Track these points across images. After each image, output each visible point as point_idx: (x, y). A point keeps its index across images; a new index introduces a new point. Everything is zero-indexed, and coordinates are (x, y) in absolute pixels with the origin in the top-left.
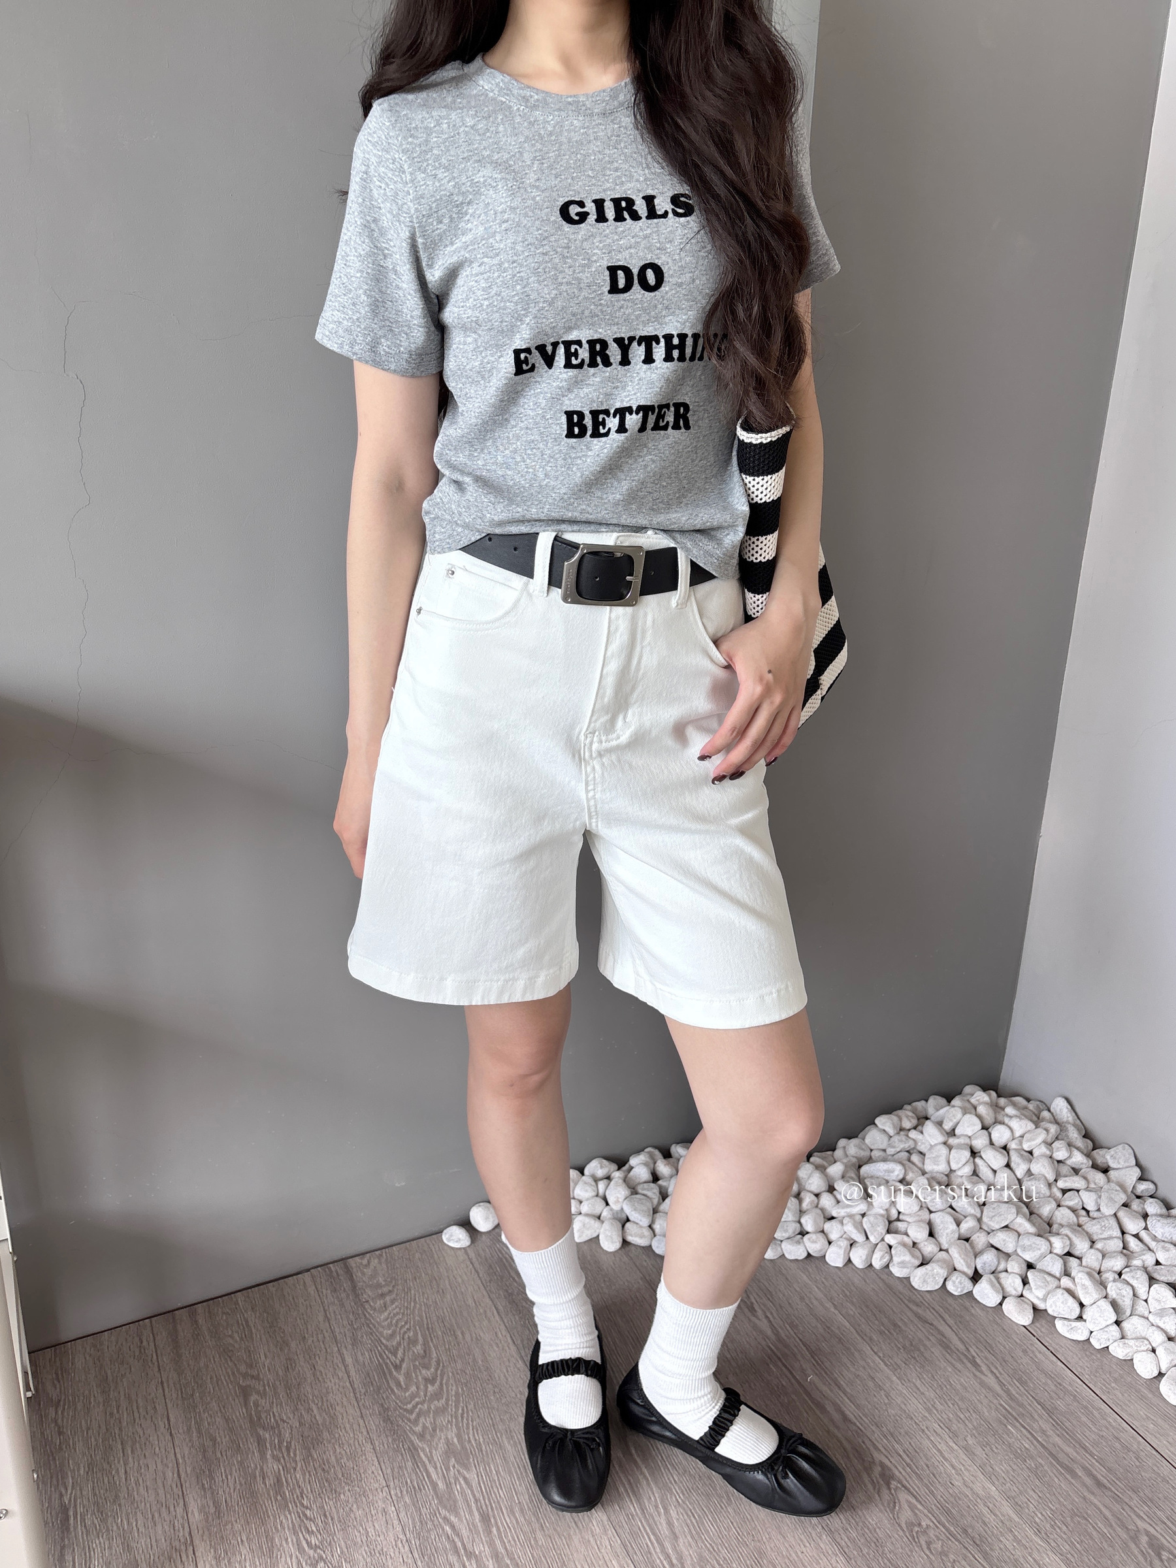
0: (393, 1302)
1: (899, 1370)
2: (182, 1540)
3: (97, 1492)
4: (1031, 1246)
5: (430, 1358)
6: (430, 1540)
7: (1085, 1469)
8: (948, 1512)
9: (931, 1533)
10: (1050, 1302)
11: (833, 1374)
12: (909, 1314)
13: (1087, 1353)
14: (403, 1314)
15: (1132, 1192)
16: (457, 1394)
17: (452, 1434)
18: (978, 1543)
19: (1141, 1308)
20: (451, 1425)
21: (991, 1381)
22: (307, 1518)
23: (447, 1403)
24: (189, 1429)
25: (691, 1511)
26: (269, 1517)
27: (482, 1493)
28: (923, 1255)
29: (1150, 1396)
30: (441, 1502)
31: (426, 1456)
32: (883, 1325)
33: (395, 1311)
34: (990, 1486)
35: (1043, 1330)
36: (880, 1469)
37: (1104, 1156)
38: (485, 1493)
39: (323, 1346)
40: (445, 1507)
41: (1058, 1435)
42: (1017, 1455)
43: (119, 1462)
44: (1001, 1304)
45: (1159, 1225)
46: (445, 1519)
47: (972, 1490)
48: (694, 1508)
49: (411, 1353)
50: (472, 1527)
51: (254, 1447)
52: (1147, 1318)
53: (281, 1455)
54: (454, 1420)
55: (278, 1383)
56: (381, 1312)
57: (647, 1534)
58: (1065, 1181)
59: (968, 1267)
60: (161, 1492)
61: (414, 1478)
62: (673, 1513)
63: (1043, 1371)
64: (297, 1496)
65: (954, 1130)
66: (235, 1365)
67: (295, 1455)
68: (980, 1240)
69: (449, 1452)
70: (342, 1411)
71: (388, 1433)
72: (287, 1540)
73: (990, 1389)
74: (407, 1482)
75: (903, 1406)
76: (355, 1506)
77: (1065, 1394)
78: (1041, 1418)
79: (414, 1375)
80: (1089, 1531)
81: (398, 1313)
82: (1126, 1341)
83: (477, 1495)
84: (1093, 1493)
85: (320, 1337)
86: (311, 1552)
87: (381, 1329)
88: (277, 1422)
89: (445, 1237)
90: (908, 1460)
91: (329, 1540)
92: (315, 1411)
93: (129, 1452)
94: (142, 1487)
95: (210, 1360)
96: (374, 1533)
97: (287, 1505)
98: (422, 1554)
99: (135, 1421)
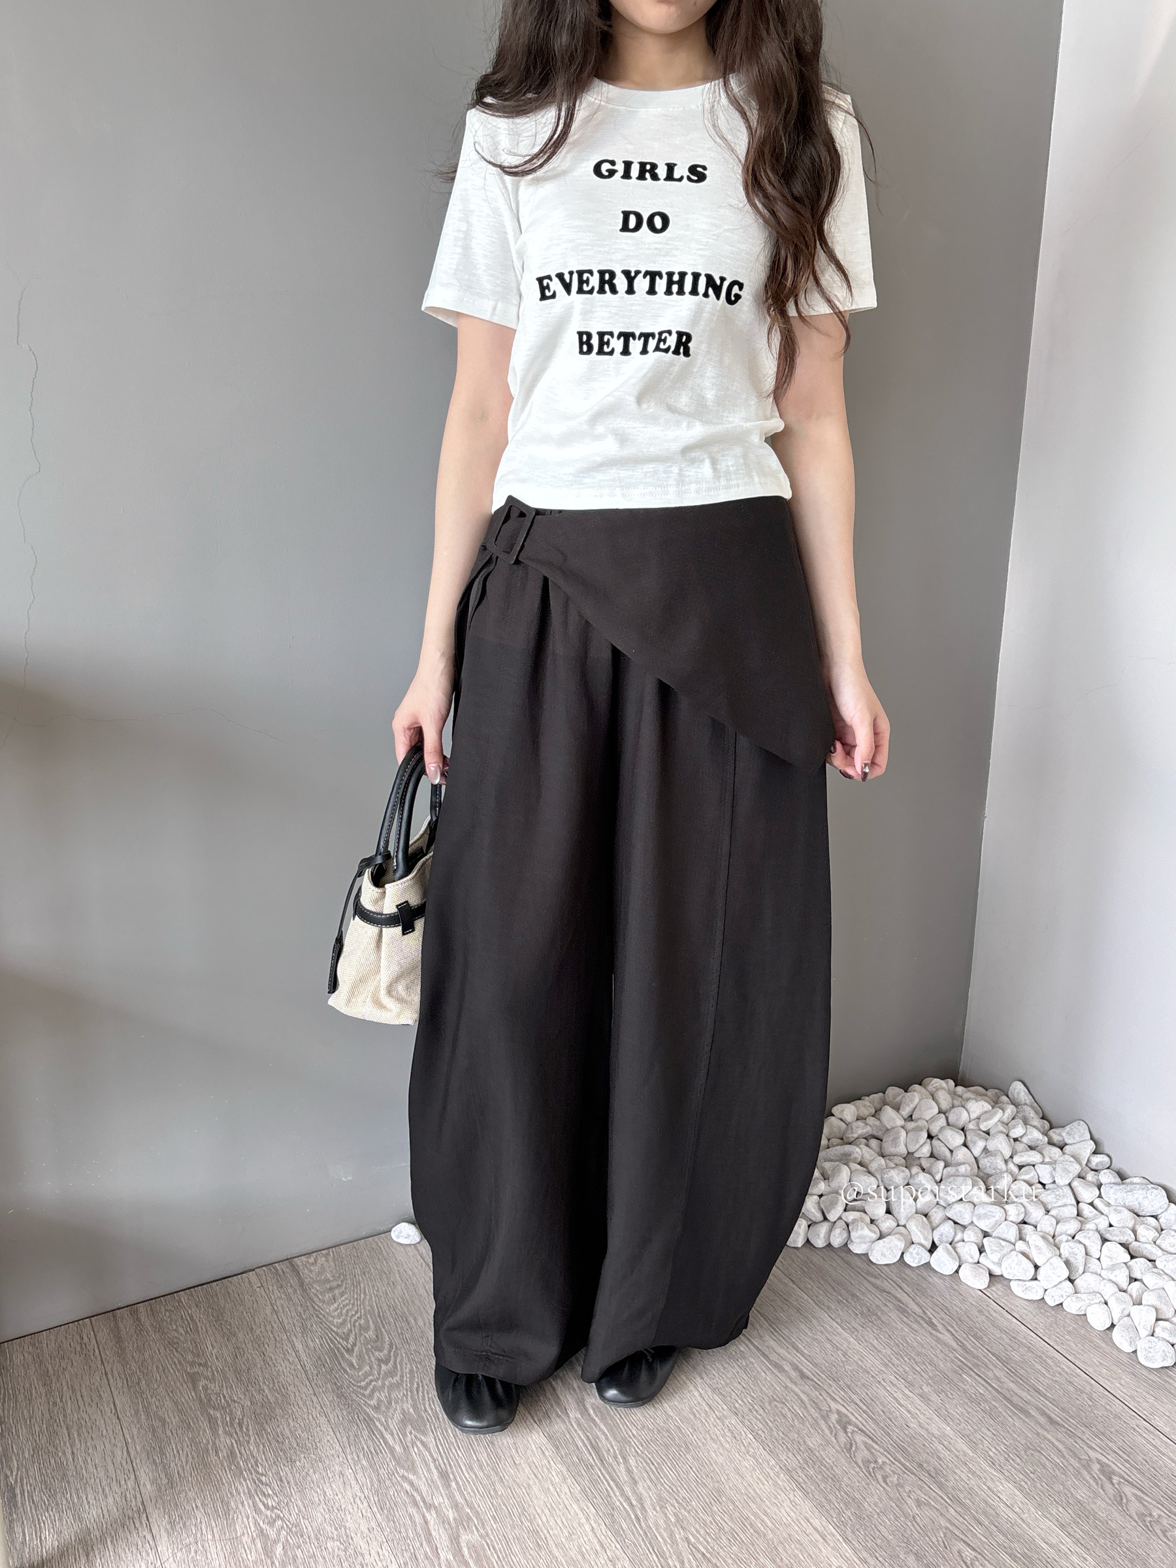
0: (342, 1294)
1: (856, 1333)
2: (135, 1509)
3: (44, 1472)
4: (985, 1214)
5: (383, 1342)
7: (1038, 1409)
8: (903, 1450)
9: (887, 1469)
10: (1004, 1265)
11: (791, 1340)
12: (867, 1285)
13: (1042, 1311)
14: (353, 1305)
15: (1086, 1165)
16: (411, 1371)
17: (408, 1406)
18: (933, 1475)
19: (1094, 1265)
20: (407, 1398)
21: (947, 1338)
22: (263, 1484)
23: (402, 1380)
24: (137, 1412)
25: (650, 1459)
26: (223, 1484)
27: (440, 1453)
28: (880, 1232)
29: (1103, 1345)
30: (398, 1462)
31: (382, 1424)
32: (841, 1295)
33: (344, 1303)
34: (945, 1426)
35: (999, 1293)
36: (836, 1416)
37: (1060, 1135)
38: (443, 1454)
39: (271, 1336)
40: (403, 1467)
41: (1013, 1382)
42: (972, 1399)
43: (65, 1445)
44: (957, 1272)
45: (1112, 1191)
46: (403, 1477)
47: (927, 1430)
48: (653, 1457)
49: (362, 1337)
50: (431, 1483)
51: (205, 1425)
52: (1100, 1275)
53: (233, 1431)
54: (409, 1394)
55: (227, 1369)
56: (330, 1303)
57: (607, 1481)
58: (1021, 1156)
59: (925, 1240)
60: (111, 1468)
61: (371, 1444)
62: (632, 1462)
63: (998, 1327)
64: (252, 1466)
65: (911, 1116)
66: (182, 1355)
67: (248, 1429)
68: (937, 1215)
69: (405, 1420)
70: (294, 1390)
71: (342, 1407)
72: (242, 1503)
73: (946, 1345)
74: (363, 1449)
75: (860, 1363)
76: (311, 1471)
77: (1019, 1346)
78: (996, 1367)
79: (366, 1357)
80: (1042, 1461)
81: (347, 1304)
82: (1079, 1295)
83: (435, 1456)
84: (1046, 1430)
85: (269, 1327)
86: (268, 1513)
87: (330, 1319)
88: (227, 1402)
89: (394, 1234)
90: (864, 1408)
91: (286, 1501)
92: (267, 1391)
93: (76, 1435)
94: (90, 1466)
95: (155, 1352)
96: (331, 1493)
97: (241, 1473)
98: (381, 1508)
99: (79, 1408)
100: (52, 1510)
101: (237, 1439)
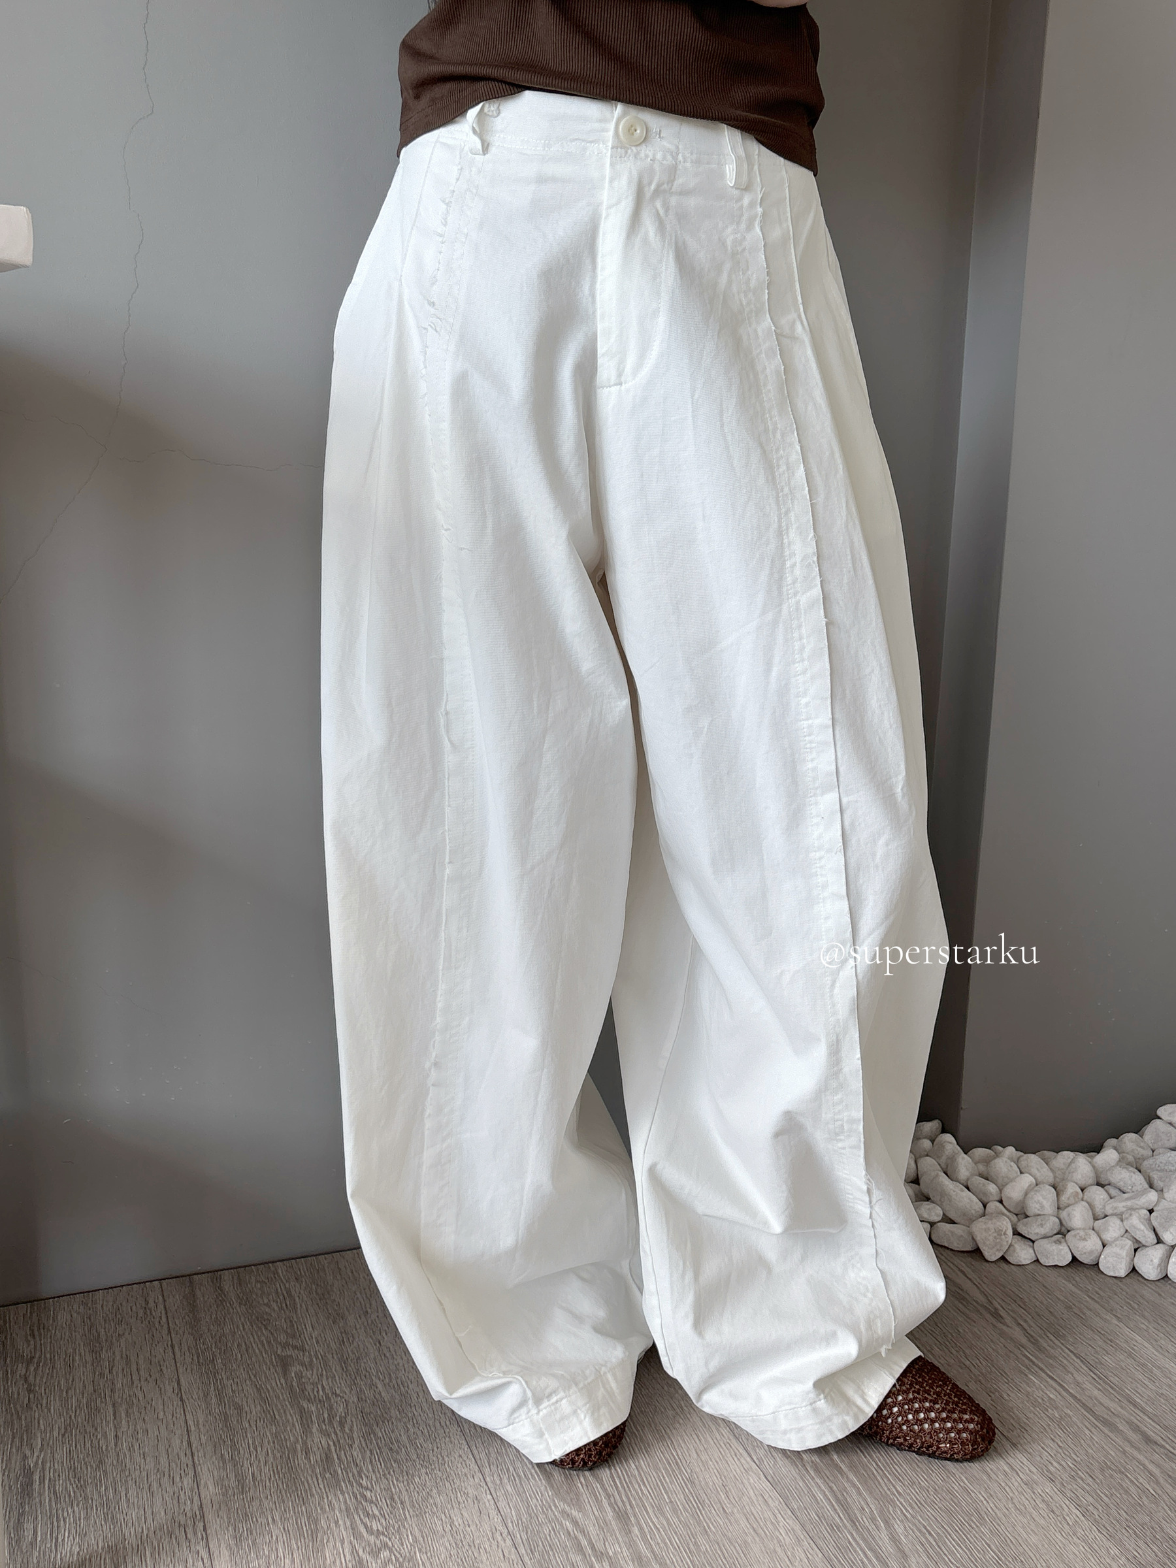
2: (189, 1515)
3: (75, 1456)
6: (543, 1536)
22: (366, 1501)
24: (206, 1395)
26: (312, 1495)
27: (617, 1488)
40: (565, 1501)
43: (108, 1423)
46: (563, 1512)
48: (930, 1525)
50: (603, 1525)
51: (296, 1419)
53: (331, 1430)
55: (330, 1356)
60: (164, 1460)
62: (899, 1529)
64: (353, 1475)
66: (272, 1334)
67: (351, 1430)
72: (337, 1522)
74: (508, 1470)
76: (435, 1491)
86: (372, 1539)
88: (327, 1395)
91: (396, 1526)
92: (380, 1387)
93: (123, 1415)
94: (137, 1453)
95: (238, 1327)
96: (461, 1522)
97: (338, 1484)
98: (531, 1550)
99: (133, 1383)
100: (78, 1505)
101: (335, 1439)
